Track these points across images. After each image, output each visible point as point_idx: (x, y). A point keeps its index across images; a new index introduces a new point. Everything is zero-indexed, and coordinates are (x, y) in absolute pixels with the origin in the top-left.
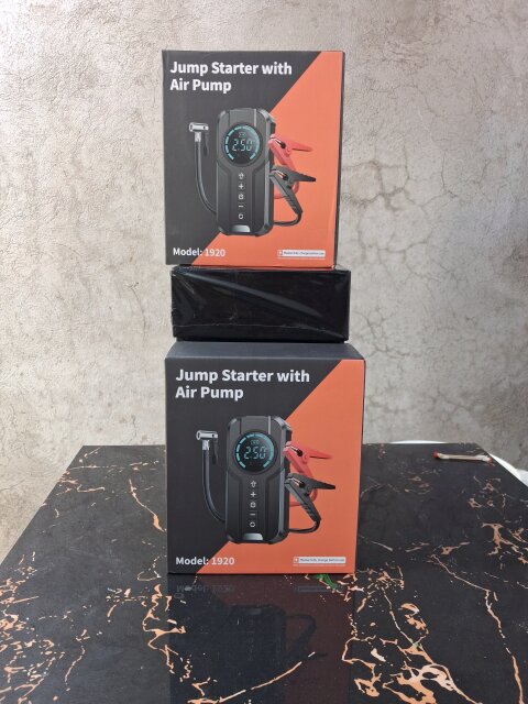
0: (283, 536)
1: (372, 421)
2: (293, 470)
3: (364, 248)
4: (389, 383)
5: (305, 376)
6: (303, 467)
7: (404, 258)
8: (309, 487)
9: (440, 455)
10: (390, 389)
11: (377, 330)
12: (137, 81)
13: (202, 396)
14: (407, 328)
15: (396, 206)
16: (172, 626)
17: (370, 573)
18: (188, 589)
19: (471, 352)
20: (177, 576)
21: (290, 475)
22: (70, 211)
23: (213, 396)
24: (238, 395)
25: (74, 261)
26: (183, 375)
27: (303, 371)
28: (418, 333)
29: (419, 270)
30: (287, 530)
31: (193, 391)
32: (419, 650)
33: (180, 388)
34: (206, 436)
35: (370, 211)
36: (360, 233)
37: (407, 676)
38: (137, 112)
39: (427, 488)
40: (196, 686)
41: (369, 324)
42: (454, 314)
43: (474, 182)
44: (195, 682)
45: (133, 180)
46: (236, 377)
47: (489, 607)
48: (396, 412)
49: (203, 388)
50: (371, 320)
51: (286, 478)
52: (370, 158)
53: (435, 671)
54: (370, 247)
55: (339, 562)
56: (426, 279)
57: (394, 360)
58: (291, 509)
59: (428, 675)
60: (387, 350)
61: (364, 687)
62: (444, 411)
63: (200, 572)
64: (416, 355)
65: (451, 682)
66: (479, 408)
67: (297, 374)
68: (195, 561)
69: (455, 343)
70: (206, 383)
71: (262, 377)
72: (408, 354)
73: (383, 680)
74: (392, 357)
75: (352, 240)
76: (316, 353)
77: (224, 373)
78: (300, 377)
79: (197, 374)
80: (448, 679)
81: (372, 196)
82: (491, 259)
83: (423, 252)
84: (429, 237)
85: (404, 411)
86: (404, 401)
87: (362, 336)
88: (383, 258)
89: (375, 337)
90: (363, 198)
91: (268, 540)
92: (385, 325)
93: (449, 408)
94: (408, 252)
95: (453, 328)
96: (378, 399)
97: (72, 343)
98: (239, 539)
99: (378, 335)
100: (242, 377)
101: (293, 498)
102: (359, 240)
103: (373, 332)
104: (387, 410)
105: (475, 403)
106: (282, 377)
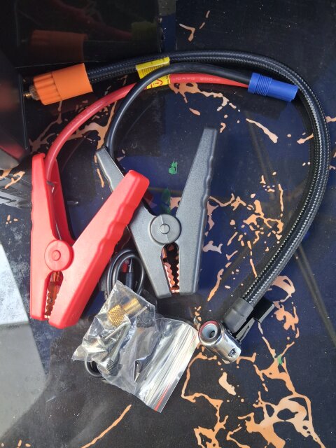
32: (281, 369)
37: (259, 419)
53: (294, 406)
59: (286, 414)
61: (205, 439)
65: (309, 424)
73: (229, 426)
80: (307, 418)
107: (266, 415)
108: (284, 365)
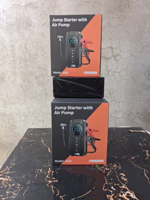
0: (86, 154)
1: (111, 121)
2: (88, 135)
3: (108, 71)
4: (116, 110)
5: (91, 108)
6: (91, 134)
7: (120, 74)
8: (93, 140)
9: (130, 130)
10: (116, 112)
11: (112, 95)
12: (43, 25)
13: (62, 114)
14: (121, 94)
15: (117, 59)
16: (54, 180)
17: (111, 164)
18: (58, 169)
19: (139, 101)
20: (55, 165)
21: (87, 136)
22: (24, 62)
23: (65, 114)
24: (72, 113)
25: (26, 76)
26: (56, 108)
27: (91, 106)
28: (124, 96)
29: (124, 77)
30: (87, 152)
31: (59, 112)
32: (125, 187)
33: (56, 112)
34: (63, 125)
35: (110, 61)
36: (107, 67)
37: (122, 194)
38: (43, 34)
39: (127, 140)
40: (61, 197)
41: (110, 93)
42: (134, 90)
43: (140, 52)
44: (61, 196)
45: (42, 53)
46: (72, 108)
47: (145, 174)
48: (118, 118)
49: (62, 111)
50: (110, 92)
51: (86, 137)
52: (109, 46)
53: (130, 193)
54: (110, 71)
55: (102, 161)
56: (126, 80)
57: (117, 103)
58: (88, 146)
59: (128, 194)
60: (115, 101)
61: (109, 197)
62: (131, 118)
63: (62, 164)
64: (123, 102)
65: (135, 196)
66: (141, 117)
67: (89, 107)
68: (60, 161)
69: (134, 98)
70: (63, 110)
71: (79, 108)
72: (121, 102)
73: (115, 195)
74: (116, 103)
75: (105, 69)
76: (94, 101)
77: (68, 107)
78: (90, 108)
79: (60, 107)
80: (134, 195)
81: (110, 57)
82: (145, 74)
83: (125, 73)
84: (127, 68)
85: (120, 118)
86: (120, 115)
87: (108, 97)
88: (114, 74)
89: (111, 97)
90: (108, 57)
91: (81, 155)
92: (114, 93)
93: (133, 117)
94: (121, 72)
95: (134, 94)
96: (113, 115)
97: (25, 99)
98: (73, 155)
99: (112, 96)
100: (73, 108)
101: (88, 143)
102: (107, 69)
103: (111, 95)
104: (115, 118)
105: (140, 115)
106: (85, 108)
107: (123, 194)
108: (126, 186)
